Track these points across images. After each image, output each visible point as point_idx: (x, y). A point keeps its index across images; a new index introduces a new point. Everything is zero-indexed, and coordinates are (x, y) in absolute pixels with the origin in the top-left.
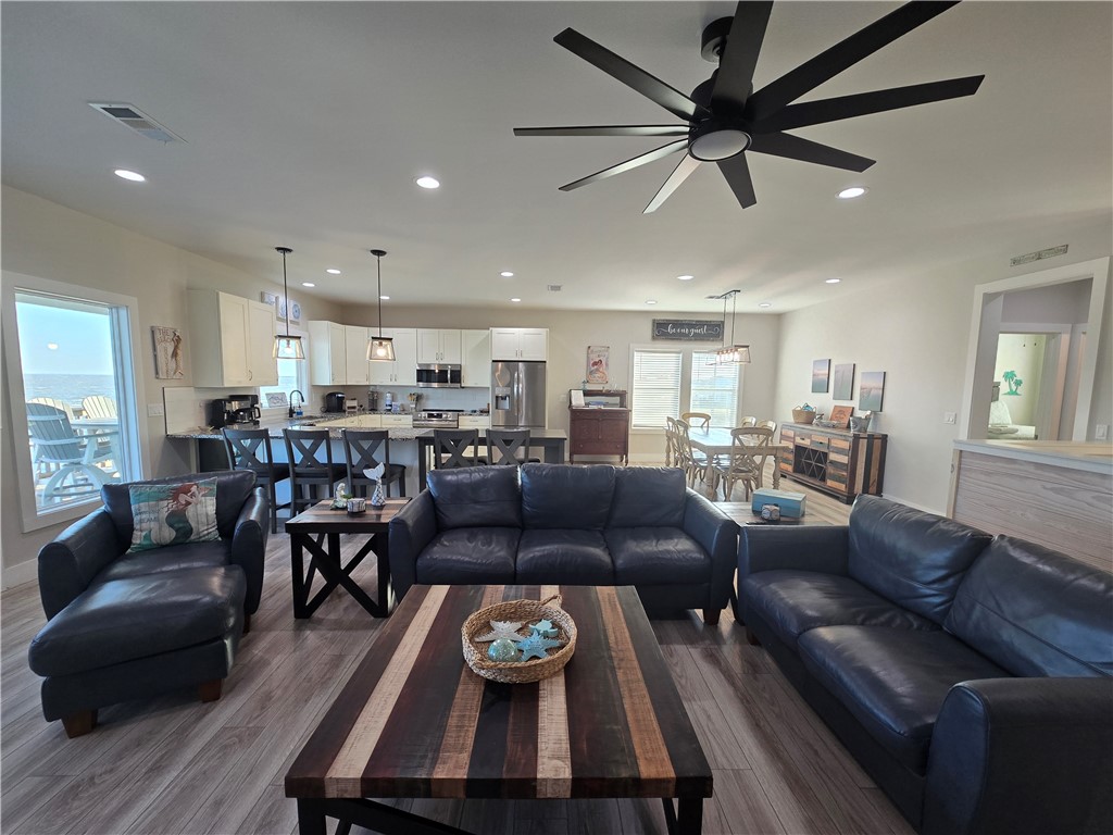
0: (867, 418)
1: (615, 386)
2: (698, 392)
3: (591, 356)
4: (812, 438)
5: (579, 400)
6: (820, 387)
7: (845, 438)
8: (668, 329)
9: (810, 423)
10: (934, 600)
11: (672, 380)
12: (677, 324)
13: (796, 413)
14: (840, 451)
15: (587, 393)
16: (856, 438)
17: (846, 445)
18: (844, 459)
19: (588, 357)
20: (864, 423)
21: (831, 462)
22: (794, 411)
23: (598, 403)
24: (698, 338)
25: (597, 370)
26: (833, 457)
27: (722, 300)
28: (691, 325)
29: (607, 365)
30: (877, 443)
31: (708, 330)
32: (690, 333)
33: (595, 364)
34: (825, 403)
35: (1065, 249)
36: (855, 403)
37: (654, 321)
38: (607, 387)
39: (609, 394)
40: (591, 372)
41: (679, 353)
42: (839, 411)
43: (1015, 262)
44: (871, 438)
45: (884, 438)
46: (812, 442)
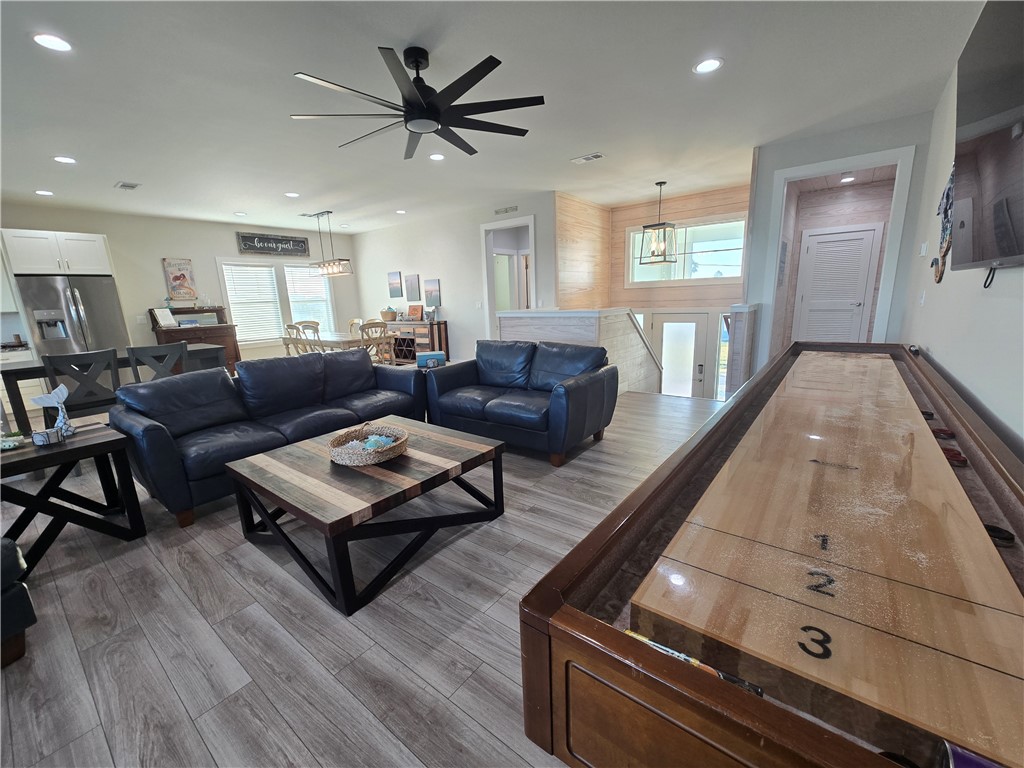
0: (434, 312)
1: (207, 300)
2: (296, 304)
3: (169, 269)
4: (400, 331)
5: (166, 320)
6: (396, 293)
7: (424, 326)
8: (256, 243)
9: (395, 320)
10: (521, 380)
11: (270, 293)
12: (264, 238)
13: (384, 314)
14: (422, 336)
15: (175, 312)
16: (432, 325)
17: (426, 331)
18: (426, 341)
19: (165, 272)
20: (432, 315)
21: (418, 345)
22: (382, 313)
23: (192, 322)
24: (286, 252)
25: (181, 285)
26: (418, 341)
27: (315, 219)
28: (278, 240)
29: (192, 279)
30: (442, 326)
31: (295, 245)
32: (278, 248)
33: (177, 278)
34: (402, 305)
35: (516, 209)
36: (423, 302)
37: (238, 234)
38: (198, 304)
39: (201, 311)
40: (174, 288)
41: (272, 267)
42: (413, 309)
43: (497, 212)
44: (439, 324)
45: (446, 322)
46: (402, 333)
